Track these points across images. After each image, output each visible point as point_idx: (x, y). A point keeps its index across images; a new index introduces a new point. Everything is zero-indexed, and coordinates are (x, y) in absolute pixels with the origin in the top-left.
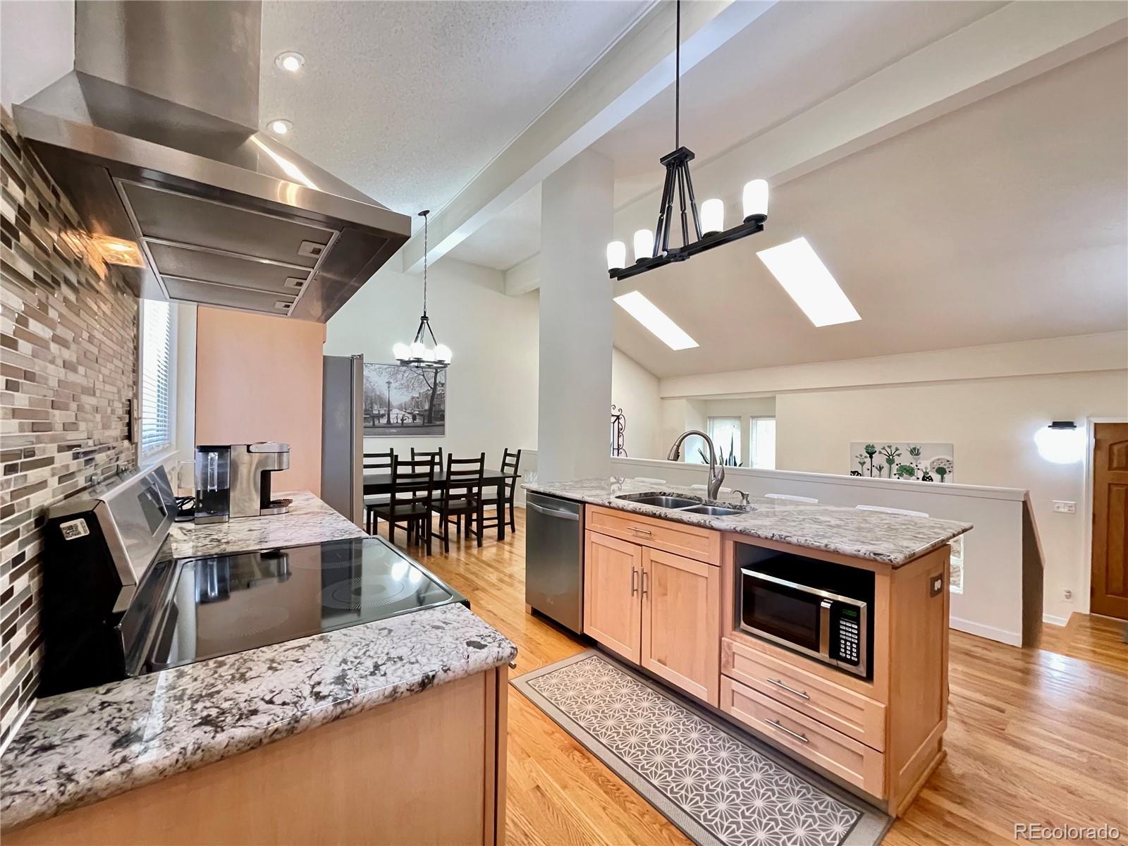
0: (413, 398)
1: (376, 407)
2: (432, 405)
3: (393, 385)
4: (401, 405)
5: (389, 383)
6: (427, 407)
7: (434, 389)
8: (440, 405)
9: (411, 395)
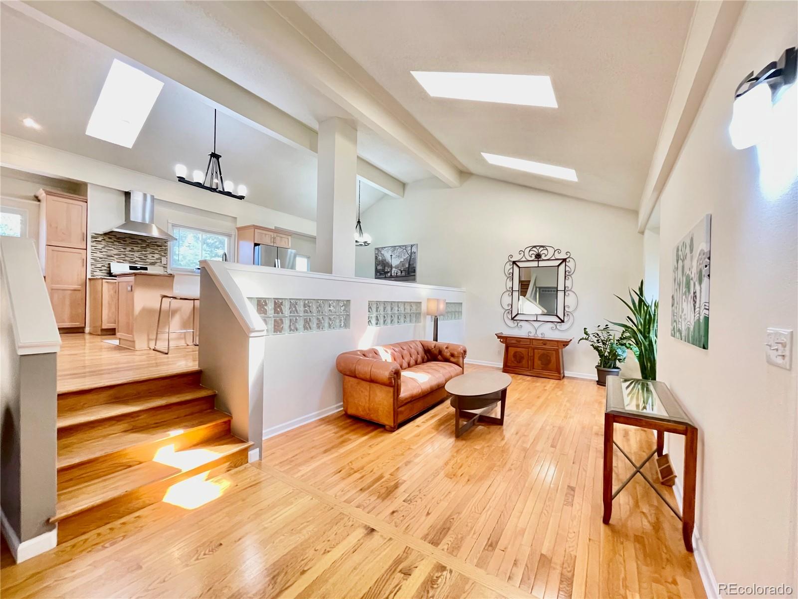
0: (401, 262)
1: (386, 268)
2: (409, 264)
3: (393, 257)
4: (396, 266)
5: (391, 256)
6: (407, 266)
7: (411, 256)
8: (413, 264)
9: (400, 261)
